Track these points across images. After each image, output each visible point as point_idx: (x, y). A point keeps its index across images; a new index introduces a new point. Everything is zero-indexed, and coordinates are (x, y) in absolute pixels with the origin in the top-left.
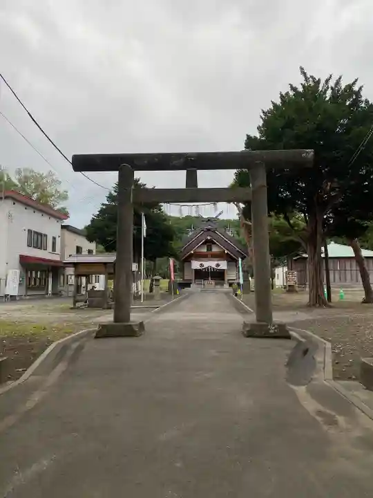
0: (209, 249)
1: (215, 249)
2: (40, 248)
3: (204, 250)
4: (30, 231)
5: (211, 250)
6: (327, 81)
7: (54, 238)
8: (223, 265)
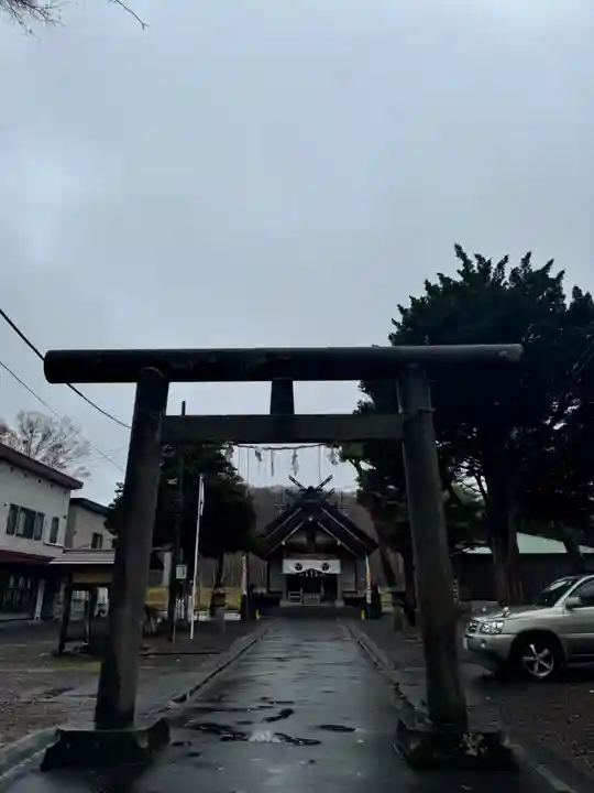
0: (312, 538)
1: (319, 539)
2: (29, 537)
3: (303, 539)
4: (14, 508)
5: (314, 539)
6: (501, 266)
7: (56, 520)
8: (335, 567)
